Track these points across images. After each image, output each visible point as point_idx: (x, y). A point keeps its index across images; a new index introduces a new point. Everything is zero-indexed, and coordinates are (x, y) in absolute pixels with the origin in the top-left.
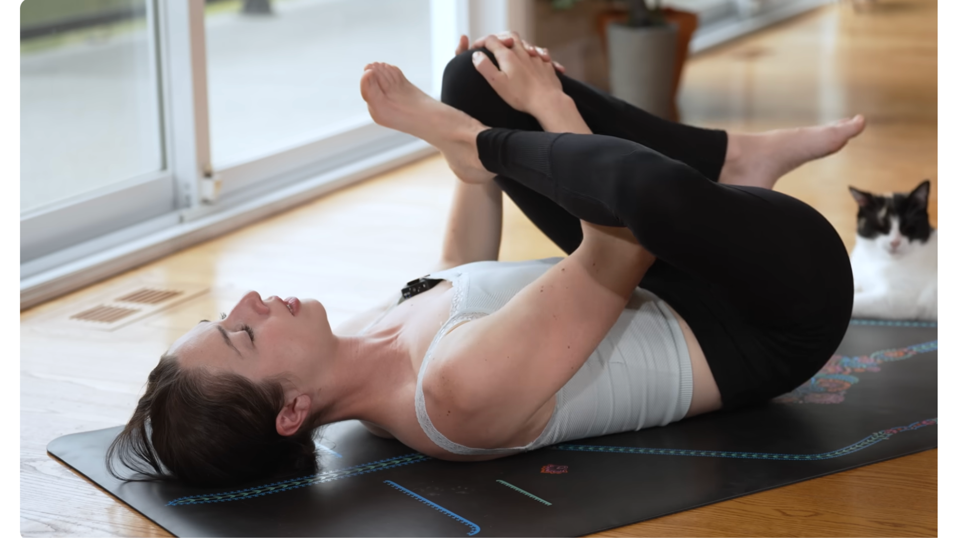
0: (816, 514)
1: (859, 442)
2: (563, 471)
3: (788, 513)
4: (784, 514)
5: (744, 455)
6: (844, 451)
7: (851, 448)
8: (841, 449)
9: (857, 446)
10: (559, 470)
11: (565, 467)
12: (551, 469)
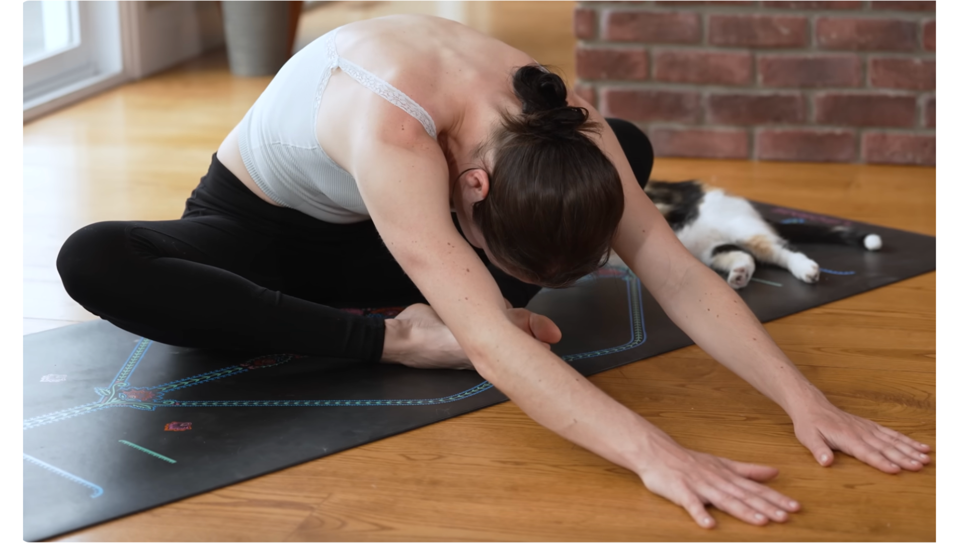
0: (440, 457)
1: (481, 384)
2: (187, 428)
3: (413, 457)
4: (409, 458)
5: (368, 403)
6: (466, 394)
7: (473, 391)
8: (464, 392)
9: (479, 388)
10: (183, 427)
11: (189, 424)
12: (174, 426)
